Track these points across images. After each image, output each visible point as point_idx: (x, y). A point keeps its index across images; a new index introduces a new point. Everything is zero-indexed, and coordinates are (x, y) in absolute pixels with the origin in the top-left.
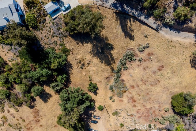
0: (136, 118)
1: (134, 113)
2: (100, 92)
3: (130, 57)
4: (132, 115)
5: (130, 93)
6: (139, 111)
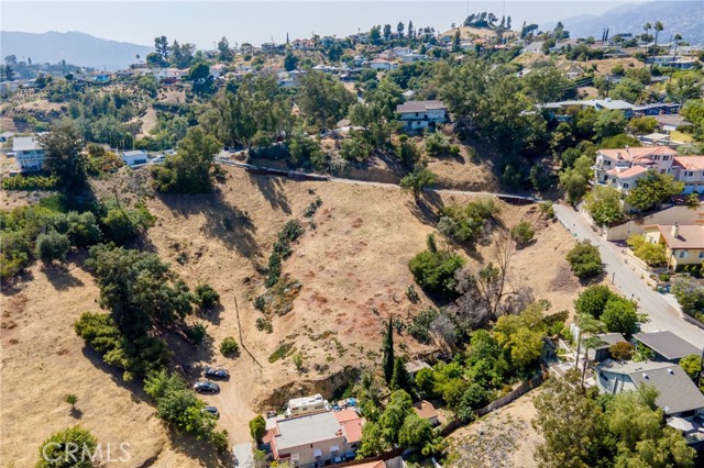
0: (340, 338)
1: (330, 327)
2: (228, 315)
3: (292, 233)
4: (326, 335)
5: (309, 289)
6: (342, 318)
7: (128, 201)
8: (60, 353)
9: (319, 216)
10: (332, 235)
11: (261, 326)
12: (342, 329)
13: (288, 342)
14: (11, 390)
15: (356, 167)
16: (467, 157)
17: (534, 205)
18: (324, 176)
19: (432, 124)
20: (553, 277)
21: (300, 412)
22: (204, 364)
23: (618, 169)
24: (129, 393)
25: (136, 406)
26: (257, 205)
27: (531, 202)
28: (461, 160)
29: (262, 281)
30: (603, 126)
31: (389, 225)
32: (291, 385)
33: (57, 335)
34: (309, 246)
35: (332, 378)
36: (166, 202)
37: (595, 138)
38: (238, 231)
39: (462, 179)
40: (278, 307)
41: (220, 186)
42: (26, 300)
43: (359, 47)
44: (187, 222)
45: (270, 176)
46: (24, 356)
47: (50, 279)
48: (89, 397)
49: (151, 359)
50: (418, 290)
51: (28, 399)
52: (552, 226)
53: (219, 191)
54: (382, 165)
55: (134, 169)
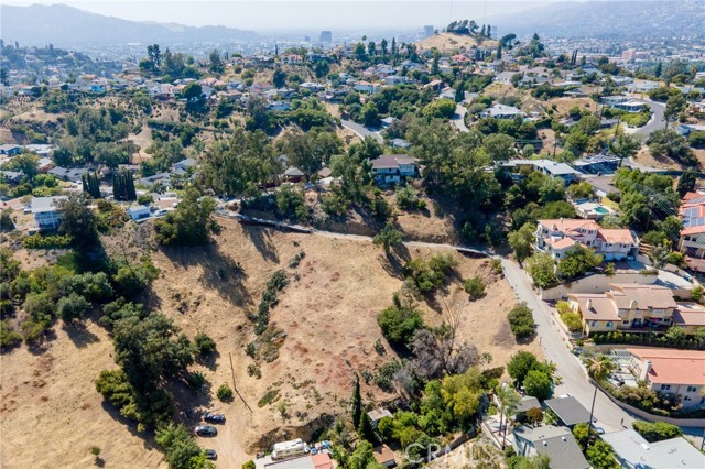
0: (318, 387)
1: (309, 376)
2: (222, 361)
3: (279, 283)
4: (306, 384)
5: (293, 339)
6: (320, 368)
7: (134, 255)
8: (84, 408)
9: (301, 269)
10: (314, 287)
11: (252, 371)
12: (320, 379)
13: (274, 388)
14: (46, 444)
15: (336, 221)
16: (432, 211)
17: (486, 259)
18: (307, 229)
19: (403, 178)
20: (496, 332)
21: (284, 454)
22: (203, 409)
23: (553, 238)
24: (142, 441)
25: (149, 453)
26: (248, 255)
27: (484, 256)
28: (427, 214)
29: (252, 328)
30: (546, 192)
31: (362, 279)
32: (276, 430)
33: (79, 392)
34: (293, 297)
35: (310, 424)
36: (167, 254)
37: (540, 200)
38: (231, 281)
39: (427, 232)
40: (266, 354)
41: (215, 237)
42: (52, 359)
43: (345, 62)
44: (186, 273)
45: (260, 227)
46: (54, 412)
47: (71, 337)
48: (109, 447)
49: (160, 411)
50: (384, 343)
51: (60, 451)
52: (500, 282)
53: (214, 242)
54: (358, 219)
55: (139, 223)
